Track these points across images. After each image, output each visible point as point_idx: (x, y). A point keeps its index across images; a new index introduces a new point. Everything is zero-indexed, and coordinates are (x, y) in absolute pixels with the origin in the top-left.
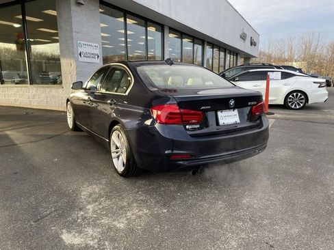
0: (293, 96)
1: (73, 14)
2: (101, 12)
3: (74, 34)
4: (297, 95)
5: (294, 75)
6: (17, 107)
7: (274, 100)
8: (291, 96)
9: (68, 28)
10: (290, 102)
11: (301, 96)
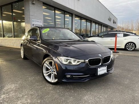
0: (129, 44)
1: (30, 8)
2: (45, 8)
3: (31, 16)
4: (131, 44)
5: (130, 35)
6: (9, 47)
7: (120, 46)
8: (128, 45)
9: (28, 14)
10: (127, 47)
11: (132, 45)
